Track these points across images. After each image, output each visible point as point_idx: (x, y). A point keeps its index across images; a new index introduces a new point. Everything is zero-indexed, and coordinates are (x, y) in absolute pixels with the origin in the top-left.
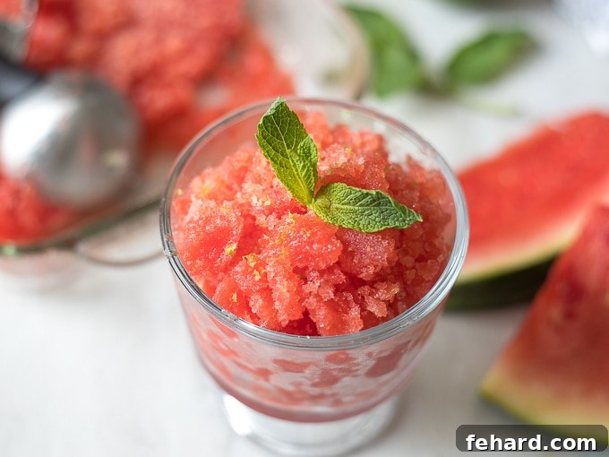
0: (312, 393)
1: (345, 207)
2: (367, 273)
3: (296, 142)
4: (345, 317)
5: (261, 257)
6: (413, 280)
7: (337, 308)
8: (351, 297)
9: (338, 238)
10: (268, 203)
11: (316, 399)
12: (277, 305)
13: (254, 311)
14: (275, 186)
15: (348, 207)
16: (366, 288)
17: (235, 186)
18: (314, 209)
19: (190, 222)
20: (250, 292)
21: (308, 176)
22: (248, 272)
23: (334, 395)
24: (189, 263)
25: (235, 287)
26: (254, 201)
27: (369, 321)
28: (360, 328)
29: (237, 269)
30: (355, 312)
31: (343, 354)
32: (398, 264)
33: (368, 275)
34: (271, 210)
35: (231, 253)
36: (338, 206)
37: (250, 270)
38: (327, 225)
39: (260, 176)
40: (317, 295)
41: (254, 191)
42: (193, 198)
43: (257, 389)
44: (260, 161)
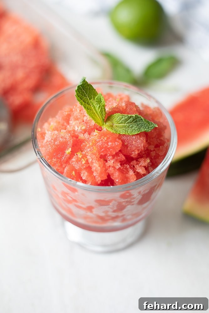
0: (113, 216)
1: (120, 125)
2: (135, 154)
3: (93, 97)
4: (127, 175)
5: (84, 153)
6: (155, 156)
7: (123, 172)
8: (128, 166)
9: (119, 139)
10: (84, 128)
11: (114, 218)
12: (95, 174)
13: (84, 178)
14: (85, 120)
15: (122, 125)
16: (135, 161)
17: (65, 124)
18: (106, 127)
19: (47, 141)
20: (80, 169)
21: (101, 111)
22: (78, 160)
23: (123, 216)
24: (49, 161)
25: (73, 169)
26: (76, 128)
27: (139, 176)
28: (135, 179)
29: (74, 159)
30: (131, 173)
31: (128, 193)
32: (147, 150)
33: (135, 155)
34: (85, 131)
35: (69, 153)
36: (117, 125)
37: (79, 159)
38: (113, 133)
39: (77, 116)
40: (113, 167)
41: (75, 124)
42: (47, 132)
43: (85, 218)
44: (76, 110)
